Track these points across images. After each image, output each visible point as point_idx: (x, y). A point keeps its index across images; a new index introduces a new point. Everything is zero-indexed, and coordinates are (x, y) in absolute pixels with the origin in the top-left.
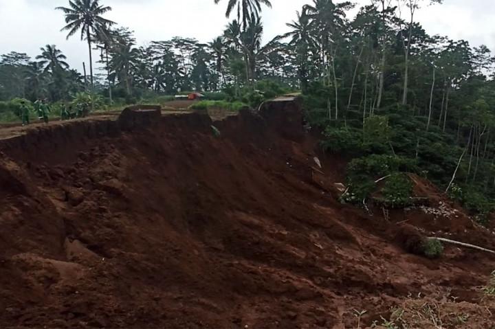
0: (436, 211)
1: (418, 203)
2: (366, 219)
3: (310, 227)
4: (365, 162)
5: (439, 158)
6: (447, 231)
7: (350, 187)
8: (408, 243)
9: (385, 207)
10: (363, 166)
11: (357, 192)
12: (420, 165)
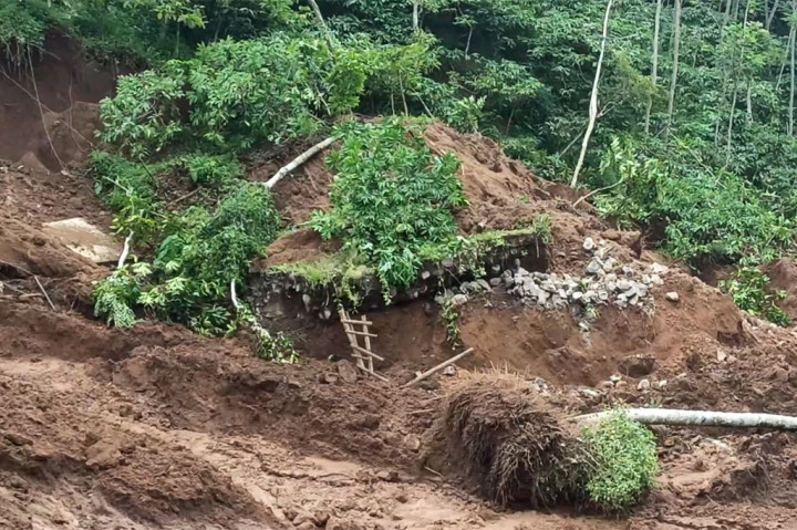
0: (580, 288)
1: (498, 261)
2: (270, 386)
3: (17, 478)
4: (187, 87)
5: (516, 30)
6: (642, 370)
7: (141, 232)
8: (505, 461)
9: (348, 304)
10: (183, 108)
11: (189, 250)
12: (438, 75)
